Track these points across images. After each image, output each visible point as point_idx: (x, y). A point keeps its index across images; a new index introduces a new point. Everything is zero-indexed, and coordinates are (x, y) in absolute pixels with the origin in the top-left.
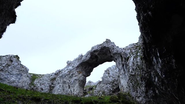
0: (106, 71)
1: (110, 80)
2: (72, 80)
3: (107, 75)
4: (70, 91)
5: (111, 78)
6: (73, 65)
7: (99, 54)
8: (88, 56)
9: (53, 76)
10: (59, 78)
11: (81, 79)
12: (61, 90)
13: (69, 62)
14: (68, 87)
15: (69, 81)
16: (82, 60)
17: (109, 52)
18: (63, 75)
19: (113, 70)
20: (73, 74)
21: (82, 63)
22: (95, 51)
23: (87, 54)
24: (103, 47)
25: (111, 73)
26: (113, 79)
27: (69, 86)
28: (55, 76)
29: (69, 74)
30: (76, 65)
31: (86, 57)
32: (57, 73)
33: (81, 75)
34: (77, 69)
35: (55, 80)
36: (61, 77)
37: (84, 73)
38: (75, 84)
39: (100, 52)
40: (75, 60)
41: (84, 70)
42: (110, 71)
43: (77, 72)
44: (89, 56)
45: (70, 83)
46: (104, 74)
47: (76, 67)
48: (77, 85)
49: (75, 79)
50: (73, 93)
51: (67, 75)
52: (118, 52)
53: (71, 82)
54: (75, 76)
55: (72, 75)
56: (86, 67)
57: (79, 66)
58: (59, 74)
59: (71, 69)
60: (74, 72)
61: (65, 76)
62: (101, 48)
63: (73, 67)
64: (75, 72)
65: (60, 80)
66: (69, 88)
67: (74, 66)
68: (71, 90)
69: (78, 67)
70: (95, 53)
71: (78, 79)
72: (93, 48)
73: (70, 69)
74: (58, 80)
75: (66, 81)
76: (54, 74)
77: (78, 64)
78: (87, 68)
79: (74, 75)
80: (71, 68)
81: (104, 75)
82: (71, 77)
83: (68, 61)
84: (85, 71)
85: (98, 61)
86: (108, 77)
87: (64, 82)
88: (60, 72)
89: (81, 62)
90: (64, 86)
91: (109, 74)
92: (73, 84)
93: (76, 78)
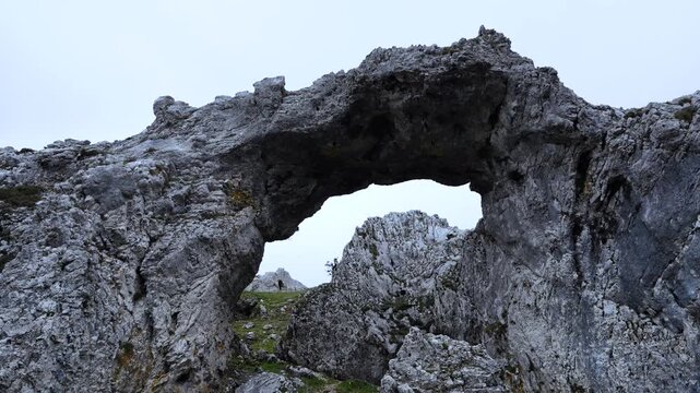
0: (364, 235)
1: (381, 290)
2: (178, 238)
3: (366, 255)
4: (138, 316)
5: (385, 276)
6: (203, 136)
7: (410, 111)
8: (330, 101)
9: (17, 172)
10: (69, 191)
11: (244, 244)
12: (61, 300)
13: (171, 108)
14: (128, 288)
15: (153, 240)
16: (276, 118)
17: (487, 112)
18: (108, 179)
19: (394, 236)
20: (189, 194)
21: (271, 136)
22: (392, 81)
23: (325, 91)
24: (470, 68)
25: (383, 247)
26: (396, 288)
27: (142, 279)
28: (36, 177)
29: (162, 189)
30: (222, 141)
31: (316, 105)
32: (63, 162)
33: (245, 216)
34: (222, 170)
35: (32, 207)
36: (93, 191)
37: (266, 212)
38: (193, 275)
39: (428, 93)
40: (223, 108)
41: (267, 192)
42: (379, 236)
43: (226, 188)
44: (338, 104)
45: (158, 257)
46: (351, 244)
47: (222, 157)
48: (208, 282)
49: (203, 240)
50: (162, 339)
51: (144, 188)
52: (584, 129)
53: (166, 251)
54: (206, 215)
55: (185, 200)
56: (290, 174)
57: (249, 153)
58: (73, 166)
59: (182, 159)
60: (202, 187)
61: (128, 196)
62: (454, 68)
63: (198, 144)
64: (211, 188)
65: (78, 218)
66: (136, 298)
67: (204, 143)
68: (149, 317)
69: (234, 157)
70: (391, 96)
71: (224, 243)
72: (379, 56)
73: (172, 154)
74: (55, 205)
75: (130, 236)
76: (30, 156)
77: (242, 134)
78: (293, 181)
79: (196, 208)
80: (179, 147)
81: (351, 251)
82: (168, 215)
83: (169, 100)
84: (273, 199)
85: (383, 155)
86: (372, 270)
87: (110, 242)
88: (84, 152)
89: (270, 127)
90: (104, 272)
91: (374, 251)
92: (173, 271)
93: (208, 230)
